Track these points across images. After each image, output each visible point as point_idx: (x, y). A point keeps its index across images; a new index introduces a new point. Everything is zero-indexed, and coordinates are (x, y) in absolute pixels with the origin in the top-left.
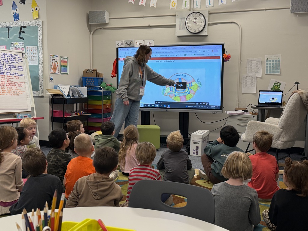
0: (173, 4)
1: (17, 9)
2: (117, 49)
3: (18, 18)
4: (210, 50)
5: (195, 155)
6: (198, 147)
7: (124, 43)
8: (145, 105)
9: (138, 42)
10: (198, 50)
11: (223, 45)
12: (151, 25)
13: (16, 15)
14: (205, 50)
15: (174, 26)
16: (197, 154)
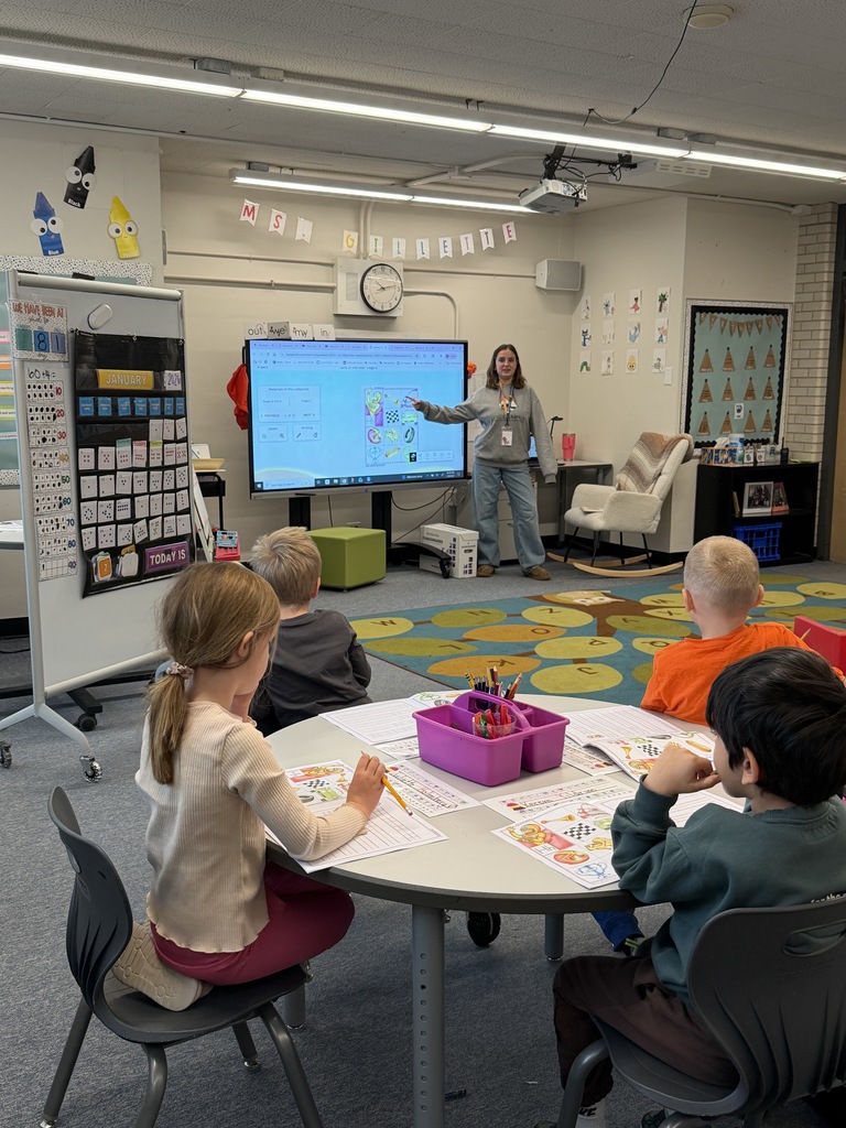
0: (350, 243)
1: (53, 218)
2: (247, 342)
3: (58, 246)
4: (444, 354)
5: (468, 576)
6: (471, 559)
7: (266, 329)
8: (318, 482)
9: (299, 327)
10: (422, 353)
11: (466, 344)
12: (276, 281)
13: (53, 237)
14: (436, 354)
15: (332, 290)
16: (471, 572)
